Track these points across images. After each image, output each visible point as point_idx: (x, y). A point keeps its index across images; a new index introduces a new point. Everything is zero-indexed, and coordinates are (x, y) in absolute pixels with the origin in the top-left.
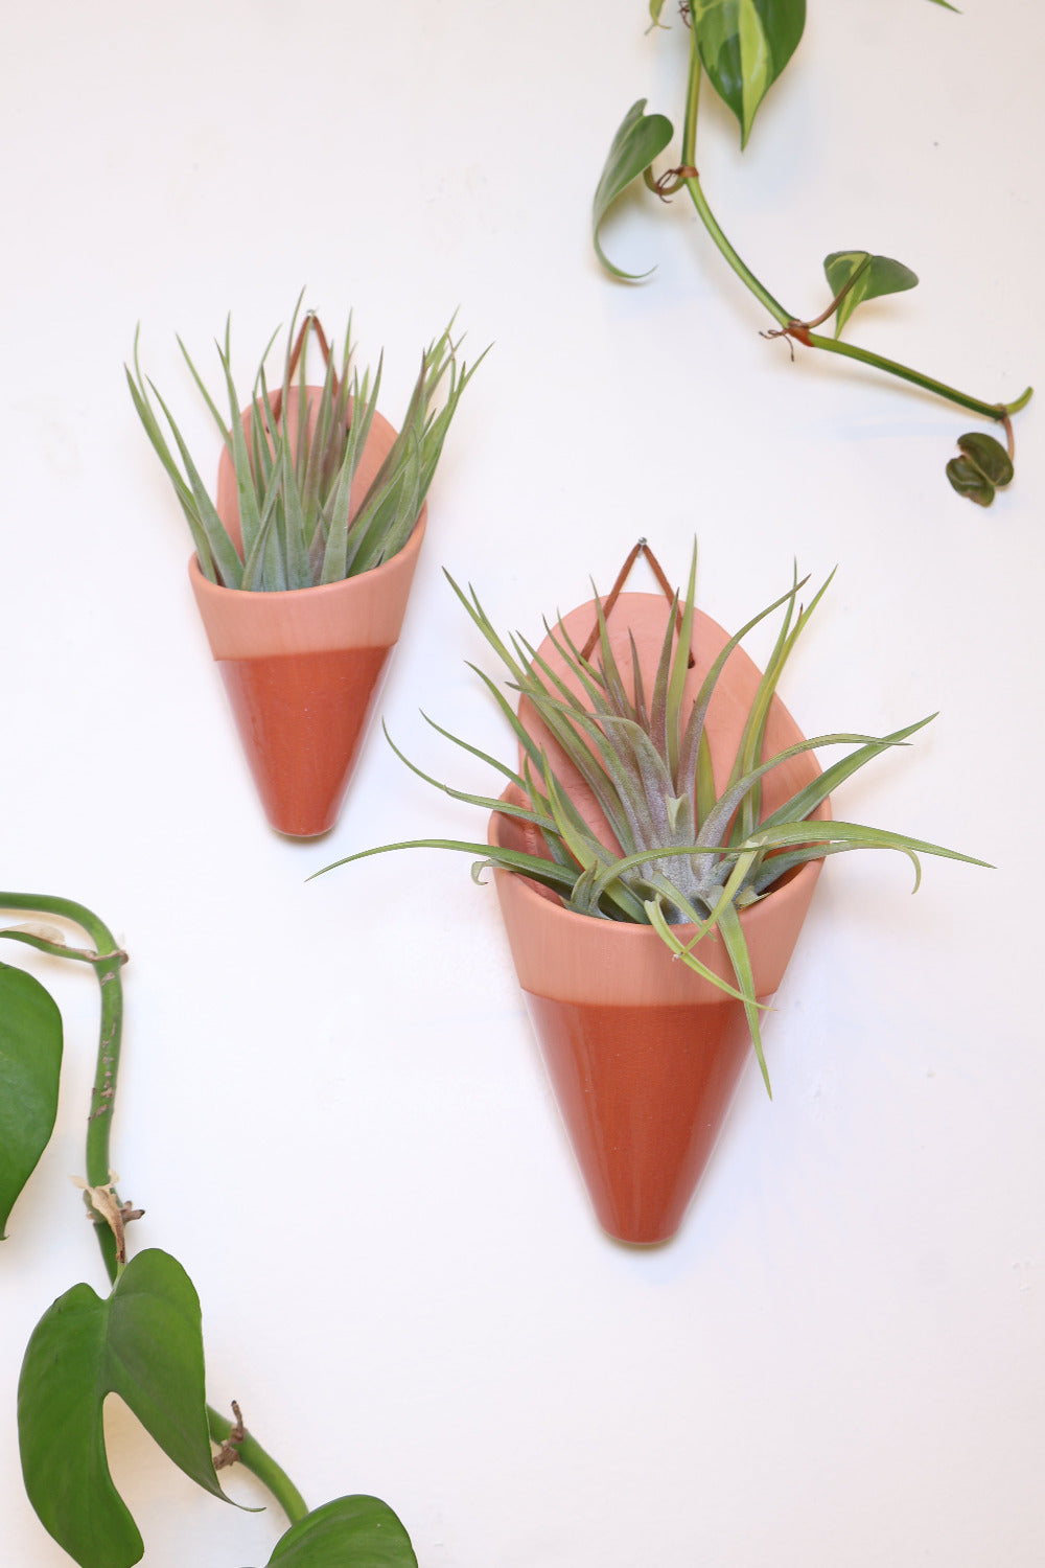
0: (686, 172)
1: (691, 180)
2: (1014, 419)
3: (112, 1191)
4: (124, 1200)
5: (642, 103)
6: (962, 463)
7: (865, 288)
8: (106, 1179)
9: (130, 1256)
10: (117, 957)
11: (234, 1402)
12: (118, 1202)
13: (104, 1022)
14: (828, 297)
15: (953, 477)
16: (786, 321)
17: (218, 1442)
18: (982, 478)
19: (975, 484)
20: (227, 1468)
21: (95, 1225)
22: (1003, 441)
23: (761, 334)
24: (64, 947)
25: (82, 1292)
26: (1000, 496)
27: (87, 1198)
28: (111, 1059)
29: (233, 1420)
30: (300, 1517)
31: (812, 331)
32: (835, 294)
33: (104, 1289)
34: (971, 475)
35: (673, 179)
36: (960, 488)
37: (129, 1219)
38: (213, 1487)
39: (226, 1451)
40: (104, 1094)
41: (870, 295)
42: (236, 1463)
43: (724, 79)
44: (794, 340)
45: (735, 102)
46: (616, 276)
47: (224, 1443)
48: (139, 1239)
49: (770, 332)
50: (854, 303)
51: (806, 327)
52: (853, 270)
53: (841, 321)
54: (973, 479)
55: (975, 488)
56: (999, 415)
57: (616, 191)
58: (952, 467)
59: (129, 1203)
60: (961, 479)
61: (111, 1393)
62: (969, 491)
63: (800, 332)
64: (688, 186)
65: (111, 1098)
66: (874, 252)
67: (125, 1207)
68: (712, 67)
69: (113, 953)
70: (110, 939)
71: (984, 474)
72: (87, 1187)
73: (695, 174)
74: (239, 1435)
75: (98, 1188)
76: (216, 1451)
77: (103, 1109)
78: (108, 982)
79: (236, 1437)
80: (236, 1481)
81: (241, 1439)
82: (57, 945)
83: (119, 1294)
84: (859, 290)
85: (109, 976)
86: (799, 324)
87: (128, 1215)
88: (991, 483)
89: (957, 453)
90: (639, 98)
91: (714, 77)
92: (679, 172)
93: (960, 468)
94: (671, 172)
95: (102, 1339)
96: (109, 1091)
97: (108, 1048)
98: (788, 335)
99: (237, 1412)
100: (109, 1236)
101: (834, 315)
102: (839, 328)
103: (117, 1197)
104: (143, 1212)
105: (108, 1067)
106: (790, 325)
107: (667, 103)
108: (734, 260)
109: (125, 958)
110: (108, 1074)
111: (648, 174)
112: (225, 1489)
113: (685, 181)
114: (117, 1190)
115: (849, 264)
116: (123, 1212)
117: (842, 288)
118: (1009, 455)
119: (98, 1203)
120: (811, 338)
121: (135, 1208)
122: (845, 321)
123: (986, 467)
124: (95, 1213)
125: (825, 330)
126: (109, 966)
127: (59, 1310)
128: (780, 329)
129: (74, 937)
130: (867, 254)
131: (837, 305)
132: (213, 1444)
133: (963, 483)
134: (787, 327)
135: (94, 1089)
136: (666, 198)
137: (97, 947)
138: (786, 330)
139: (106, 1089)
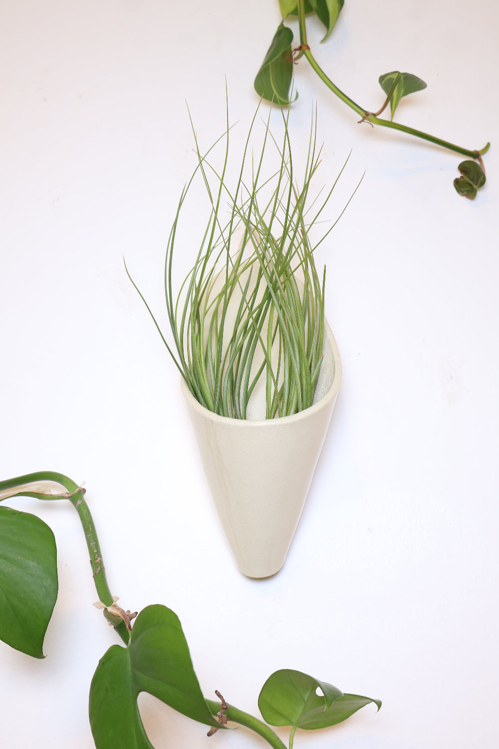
7: (403, 90)
10: (80, 491)
11: (216, 691)
13: (84, 526)
14: (384, 96)
16: (363, 114)
18: (471, 185)
21: (115, 628)
24: (53, 495)
25: (113, 650)
27: (107, 613)
28: (95, 543)
29: (219, 701)
31: (378, 117)
37: (131, 618)
39: (221, 717)
40: (97, 561)
41: (406, 94)
47: (219, 714)
50: (398, 99)
53: (393, 109)
56: (475, 155)
59: (129, 611)
65: (101, 562)
67: (127, 613)
69: (77, 490)
70: (73, 483)
73: (308, 48)
74: (225, 707)
77: (99, 569)
78: (80, 505)
79: (223, 708)
81: (226, 709)
82: (47, 495)
83: (133, 640)
84: (400, 92)
85: (79, 502)
87: (130, 616)
96: (99, 559)
97: (91, 537)
99: (219, 695)
102: (392, 117)
105: (94, 548)
106: (366, 115)
109: (84, 491)
110: (95, 551)
113: (304, 53)
116: (127, 615)
117: (389, 91)
124: (113, 621)
125: (385, 116)
126: (77, 497)
127: (103, 664)
135: (91, 561)
137: (68, 490)
138: (364, 118)
139: (97, 559)
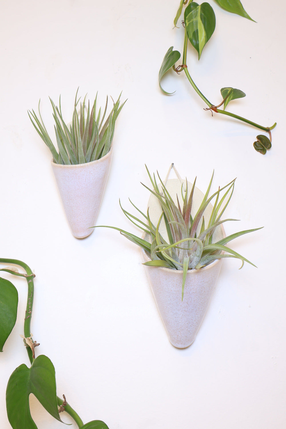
0: (184, 66)
1: (185, 68)
2: (271, 131)
3: (31, 339)
4: (34, 341)
5: (172, 48)
6: (258, 143)
7: (232, 97)
8: (29, 336)
9: (36, 357)
10: (32, 276)
11: (64, 395)
12: (33, 341)
13: (29, 294)
14: (222, 99)
15: (255, 147)
16: (211, 106)
17: (59, 406)
18: (263, 147)
19: (261, 148)
20: (62, 412)
21: (26, 347)
22: (269, 138)
23: (204, 109)
24: (18, 273)
25: (23, 366)
26: (268, 152)
27: (24, 340)
28: (31, 303)
29: (63, 399)
30: (81, 426)
31: (217, 108)
32: (224, 99)
33: (29, 366)
34: (260, 146)
35: (180, 68)
36: (257, 149)
37: (35, 346)
38: (58, 418)
39: (61, 408)
41: (233, 99)
42: (64, 411)
43: (194, 41)
44: (213, 111)
45: (197, 47)
46: (165, 93)
47: (61, 406)
48: (39, 352)
49: (206, 109)
50: (229, 101)
51: (216, 107)
52: (228, 92)
54: (261, 147)
55: (261, 149)
56: (268, 130)
57: (165, 71)
58: (255, 144)
59: (36, 342)
60: (257, 147)
61: (31, 393)
62: (260, 150)
63: (214, 109)
64: (184, 70)
65: (31, 314)
66: (234, 88)
67: (35, 343)
68: (191, 38)
69: (31, 275)
70: (31, 271)
71: (264, 146)
72: (25, 338)
73: (186, 67)
74: (65, 404)
75: (27, 338)
76: (59, 408)
77: (29, 317)
78: (30, 283)
79: (64, 404)
80: (64, 416)
81: (65, 405)
82: (16, 273)
83: (33, 367)
84: (230, 97)
85: (30, 281)
86: (214, 107)
87: (36, 345)
88: (266, 148)
89: (256, 140)
90: (171, 46)
91: (191, 41)
92: (182, 66)
93: (257, 144)
94: (180, 66)
95: (29, 378)
96: (30, 312)
97: (30, 300)
98: (211, 109)
99: (64, 397)
100: (30, 351)
101: (224, 104)
102: (225, 108)
103: (32, 340)
104: (39, 344)
105: (30, 305)
106: (212, 107)
107: (179, 48)
108: (197, 90)
109: (35, 276)
110: (30, 307)
111: (174, 67)
112: (61, 419)
113: (184, 69)
114: (32, 338)
115: (228, 90)
116: (34, 344)
117: (225, 97)
118: (270, 141)
119: (27, 342)
120: (217, 110)
121: (37, 343)
122: (226, 106)
123: (264, 144)
124: (27, 345)
125: (221, 108)
126: (30, 278)
127: (17, 371)
128: (209, 108)
129: (21, 270)
130: (232, 88)
131: (224, 102)
132: (58, 406)
133: (258, 148)
134: (211, 107)
135: (26, 311)
136: (179, 73)
137: (27, 273)
138: (211, 108)
139: (29, 311)
